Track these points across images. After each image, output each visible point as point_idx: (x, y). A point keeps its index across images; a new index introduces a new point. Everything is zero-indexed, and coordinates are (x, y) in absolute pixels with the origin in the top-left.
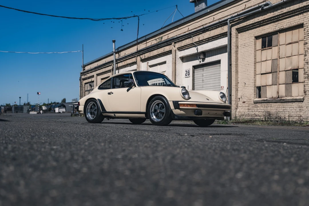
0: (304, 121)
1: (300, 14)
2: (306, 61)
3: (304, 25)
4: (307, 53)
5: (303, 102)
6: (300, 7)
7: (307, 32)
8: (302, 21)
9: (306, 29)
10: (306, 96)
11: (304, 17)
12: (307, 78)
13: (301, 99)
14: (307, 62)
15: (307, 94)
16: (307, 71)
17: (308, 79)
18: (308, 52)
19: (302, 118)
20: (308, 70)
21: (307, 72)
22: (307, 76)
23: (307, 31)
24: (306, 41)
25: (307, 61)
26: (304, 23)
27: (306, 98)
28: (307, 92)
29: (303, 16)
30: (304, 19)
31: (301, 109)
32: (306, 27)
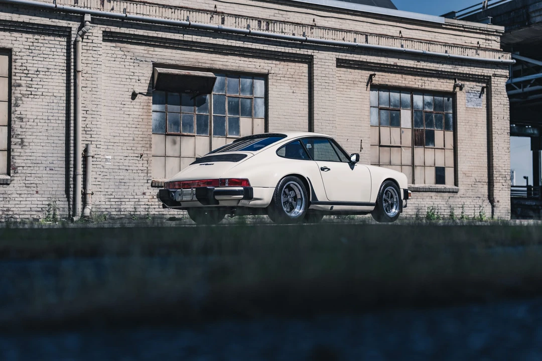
0: (17, 218)
1: (4, 31)
2: (16, 115)
3: (13, 53)
4: (20, 102)
5: (9, 184)
6: (14, 20)
7: (22, 66)
8: (8, 43)
9: (17, 61)
10: (18, 175)
11: (15, 39)
12: (20, 145)
13: (7, 180)
14: (19, 118)
15: (19, 172)
16: (19, 133)
17: (22, 147)
18: (22, 100)
19: (11, 213)
20: (22, 132)
21: (19, 135)
22: (20, 140)
23: (21, 64)
24: (17, 81)
25: (19, 116)
26: (15, 49)
27: (15, 178)
28: (18, 168)
29: (11, 36)
30: (13, 42)
31: (6, 198)
32: (20, 58)
